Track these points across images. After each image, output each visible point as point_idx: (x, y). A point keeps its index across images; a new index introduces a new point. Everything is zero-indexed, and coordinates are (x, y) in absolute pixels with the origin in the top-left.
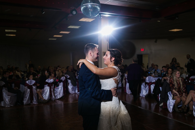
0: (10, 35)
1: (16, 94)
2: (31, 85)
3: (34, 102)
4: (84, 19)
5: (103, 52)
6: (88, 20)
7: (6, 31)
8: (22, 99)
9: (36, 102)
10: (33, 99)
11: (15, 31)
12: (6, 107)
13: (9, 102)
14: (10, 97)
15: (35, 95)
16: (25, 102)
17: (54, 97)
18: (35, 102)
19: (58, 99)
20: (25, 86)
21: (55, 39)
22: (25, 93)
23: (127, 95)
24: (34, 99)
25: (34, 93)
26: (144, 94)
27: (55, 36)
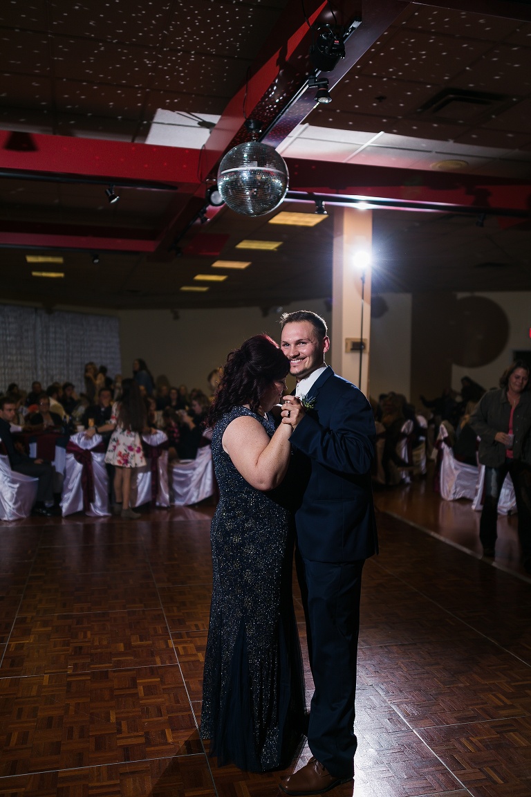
0: (44, 274)
1: (37, 479)
2: (87, 450)
3: (95, 507)
4: (287, 218)
5: (347, 339)
6: (302, 219)
7: (30, 259)
8: (58, 498)
9: (102, 508)
10: (93, 500)
11: (59, 260)
12: (5, 521)
13: (15, 504)
14: (18, 488)
15: (101, 485)
16: (65, 506)
17: (167, 496)
18: (98, 509)
19: (193, 506)
20: (69, 451)
21: (205, 289)
22: (68, 477)
23: (442, 504)
24: (97, 497)
25: (96, 476)
26: (506, 505)
27: (199, 277)
